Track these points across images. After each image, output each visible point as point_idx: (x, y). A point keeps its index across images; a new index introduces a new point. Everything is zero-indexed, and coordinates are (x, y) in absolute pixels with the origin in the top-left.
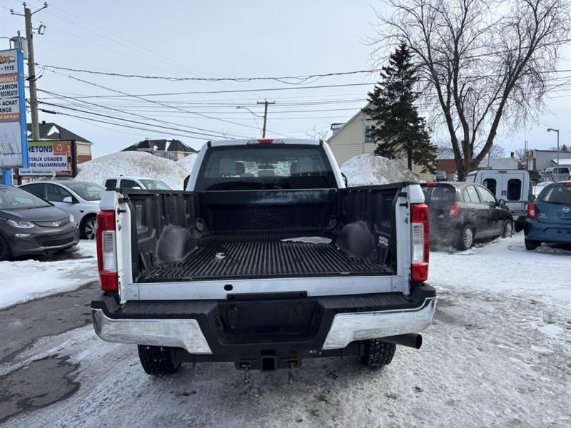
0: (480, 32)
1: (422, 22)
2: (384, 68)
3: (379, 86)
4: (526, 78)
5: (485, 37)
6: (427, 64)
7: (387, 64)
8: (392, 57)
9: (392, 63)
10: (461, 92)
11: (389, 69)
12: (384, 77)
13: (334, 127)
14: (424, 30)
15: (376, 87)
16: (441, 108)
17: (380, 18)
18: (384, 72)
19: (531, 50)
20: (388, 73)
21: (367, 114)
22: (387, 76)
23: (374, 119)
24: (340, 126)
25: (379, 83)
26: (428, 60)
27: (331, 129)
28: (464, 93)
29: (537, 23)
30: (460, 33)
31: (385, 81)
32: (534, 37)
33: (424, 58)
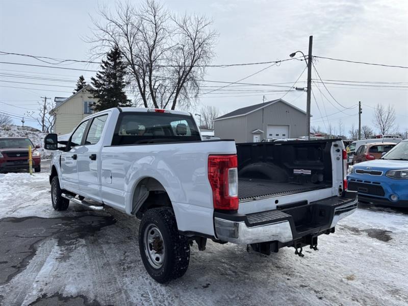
0: (166, 50)
1: (127, 36)
2: (103, 62)
3: (100, 74)
4: (189, 83)
5: (168, 54)
6: (131, 64)
7: (106, 60)
8: (109, 55)
9: (109, 59)
10: (154, 86)
11: (107, 63)
12: (104, 68)
13: (57, 100)
14: (128, 41)
15: (98, 74)
16: (140, 95)
17: (96, 25)
18: (103, 65)
19: (192, 67)
20: (106, 66)
21: (91, 93)
22: (105, 67)
23: (95, 97)
24: (63, 100)
25: (100, 72)
26: (131, 62)
27: (55, 101)
28: (156, 87)
29: (195, 51)
30: (153, 47)
31: (104, 71)
32: (193, 59)
33: (128, 59)
